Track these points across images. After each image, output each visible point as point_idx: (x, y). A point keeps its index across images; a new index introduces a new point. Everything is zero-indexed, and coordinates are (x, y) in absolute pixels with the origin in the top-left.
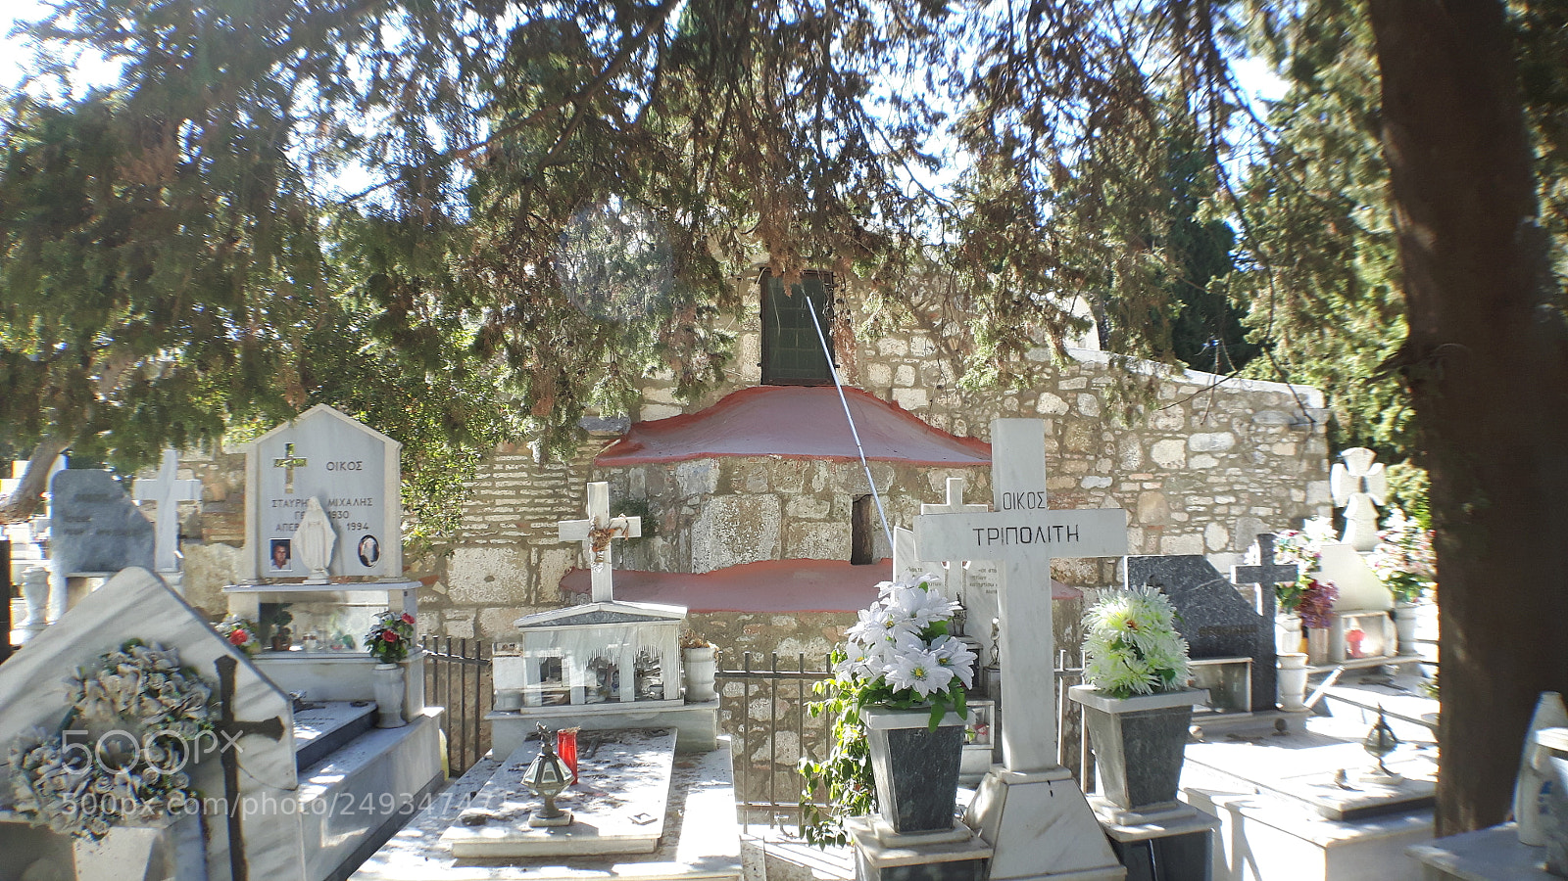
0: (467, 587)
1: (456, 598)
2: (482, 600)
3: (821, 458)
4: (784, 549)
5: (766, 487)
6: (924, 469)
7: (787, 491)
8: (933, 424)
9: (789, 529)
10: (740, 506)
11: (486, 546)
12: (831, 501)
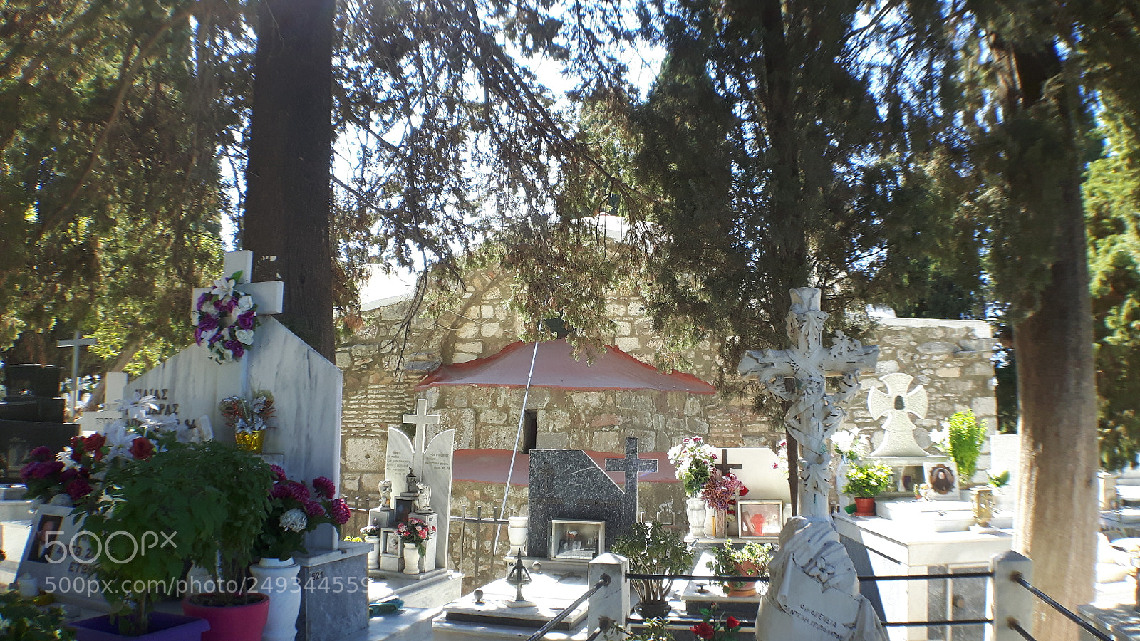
0: (355, 461)
1: (350, 467)
2: (364, 468)
3: (503, 386)
4: (477, 443)
5: (465, 404)
6: (570, 393)
7: (480, 407)
8: (644, 361)
9: (481, 430)
10: (450, 416)
11: (365, 437)
12: (508, 413)
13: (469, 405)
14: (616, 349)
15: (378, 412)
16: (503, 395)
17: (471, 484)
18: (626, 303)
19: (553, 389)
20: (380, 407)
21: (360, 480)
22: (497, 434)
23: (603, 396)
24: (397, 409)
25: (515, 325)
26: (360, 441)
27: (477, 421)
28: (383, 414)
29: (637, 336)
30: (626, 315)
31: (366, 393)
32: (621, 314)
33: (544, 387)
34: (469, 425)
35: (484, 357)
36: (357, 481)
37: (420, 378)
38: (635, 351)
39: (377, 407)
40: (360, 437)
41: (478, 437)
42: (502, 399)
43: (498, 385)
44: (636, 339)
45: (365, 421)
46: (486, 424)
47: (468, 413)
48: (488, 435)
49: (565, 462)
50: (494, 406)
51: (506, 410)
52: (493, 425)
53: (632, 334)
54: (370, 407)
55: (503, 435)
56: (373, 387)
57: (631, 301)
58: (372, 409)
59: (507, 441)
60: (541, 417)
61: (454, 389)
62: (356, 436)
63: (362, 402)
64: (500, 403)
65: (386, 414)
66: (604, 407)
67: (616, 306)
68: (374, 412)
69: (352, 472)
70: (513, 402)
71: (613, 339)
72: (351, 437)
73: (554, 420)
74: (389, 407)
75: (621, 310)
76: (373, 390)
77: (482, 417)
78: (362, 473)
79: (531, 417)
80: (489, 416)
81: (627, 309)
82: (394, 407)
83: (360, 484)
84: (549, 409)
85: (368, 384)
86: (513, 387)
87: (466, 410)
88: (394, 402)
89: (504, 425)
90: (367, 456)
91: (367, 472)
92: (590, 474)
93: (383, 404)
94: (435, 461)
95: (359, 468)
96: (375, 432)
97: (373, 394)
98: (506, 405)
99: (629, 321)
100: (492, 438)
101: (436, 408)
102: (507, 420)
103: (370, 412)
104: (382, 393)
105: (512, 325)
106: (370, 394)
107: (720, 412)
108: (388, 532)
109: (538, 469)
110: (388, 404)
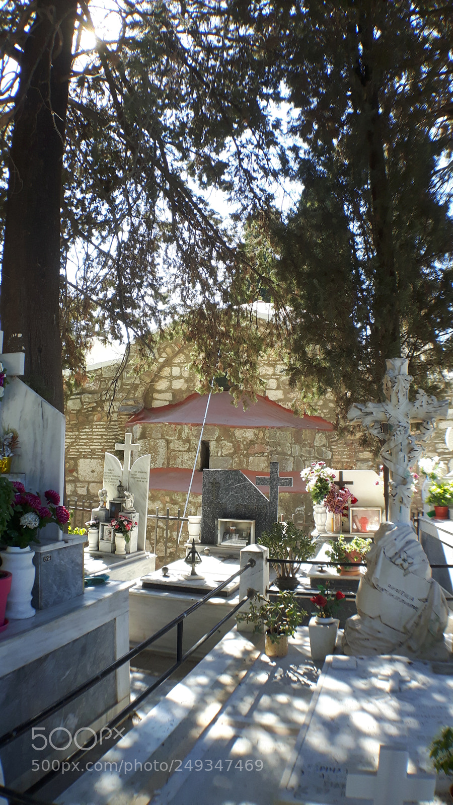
0: (84, 474)
1: (81, 479)
2: (90, 480)
3: (186, 424)
4: (168, 463)
5: (160, 436)
6: (233, 429)
7: (170, 438)
8: (286, 407)
9: (171, 455)
10: (149, 444)
11: (90, 458)
12: (190, 443)
13: (163, 438)
14: (266, 398)
15: (100, 441)
16: (186, 430)
17: (163, 492)
18: (274, 366)
19: (220, 426)
20: (102, 437)
21: (88, 488)
22: (182, 458)
23: (256, 431)
24: (113, 439)
25: (195, 381)
26: (88, 460)
27: (168, 448)
28: (104, 442)
29: (281, 390)
30: (274, 374)
31: (91, 428)
32: (270, 374)
33: (215, 425)
34: (162, 451)
35: (173, 403)
36: (86, 488)
37: (129, 418)
38: (280, 400)
39: (99, 437)
40: (88, 458)
41: (168, 459)
42: (186, 433)
43: (182, 423)
44: (281, 392)
45: (91, 447)
46: (174, 451)
47: (162, 443)
48: (175, 458)
49: (227, 479)
50: (180, 438)
51: (188, 440)
52: (179, 451)
53: (278, 388)
54: (94, 437)
55: (186, 458)
56: (97, 423)
57: (278, 364)
58: (96, 439)
59: (189, 462)
60: (212, 445)
61: (152, 425)
62: (85, 457)
63: (90, 434)
64: (184, 436)
65: (106, 442)
66: (257, 439)
67: (267, 368)
68: (98, 440)
69: (82, 482)
70: (193, 435)
71: (265, 392)
72: (81, 458)
73: (222, 448)
74: (108, 437)
75: (270, 371)
76: (97, 425)
77: (171, 445)
78: (89, 482)
79: (205, 446)
80: (176, 445)
81: (274, 370)
82: (111, 437)
83: (88, 490)
84: (218, 440)
85: (93, 421)
86: (193, 425)
87: (160, 441)
88: (111, 434)
89: (187, 451)
90: (93, 471)
91: (93, 482)
92: (245, 487)
93: (104, 435)
94: (137, 476)
95: (87, 479)
96: (98, 455)
97: (97, 428)
98: (188, 437)
99: (276, 379)
100: (179, 460)
101: (139, 439)
102: (189, 448)
103: (95, 441)
104: (103, 428)
105: (193, 381)
106: (95, 428)
107: (340, 443)
108: (104, 525)
109: (209, 482)
110: (107, 435)
